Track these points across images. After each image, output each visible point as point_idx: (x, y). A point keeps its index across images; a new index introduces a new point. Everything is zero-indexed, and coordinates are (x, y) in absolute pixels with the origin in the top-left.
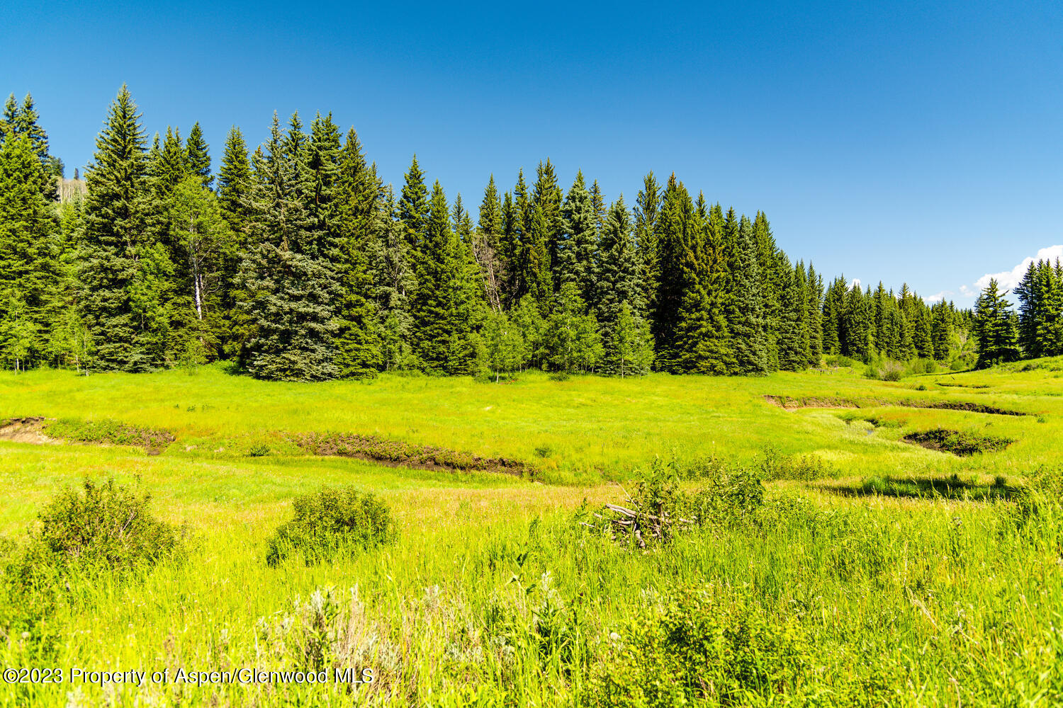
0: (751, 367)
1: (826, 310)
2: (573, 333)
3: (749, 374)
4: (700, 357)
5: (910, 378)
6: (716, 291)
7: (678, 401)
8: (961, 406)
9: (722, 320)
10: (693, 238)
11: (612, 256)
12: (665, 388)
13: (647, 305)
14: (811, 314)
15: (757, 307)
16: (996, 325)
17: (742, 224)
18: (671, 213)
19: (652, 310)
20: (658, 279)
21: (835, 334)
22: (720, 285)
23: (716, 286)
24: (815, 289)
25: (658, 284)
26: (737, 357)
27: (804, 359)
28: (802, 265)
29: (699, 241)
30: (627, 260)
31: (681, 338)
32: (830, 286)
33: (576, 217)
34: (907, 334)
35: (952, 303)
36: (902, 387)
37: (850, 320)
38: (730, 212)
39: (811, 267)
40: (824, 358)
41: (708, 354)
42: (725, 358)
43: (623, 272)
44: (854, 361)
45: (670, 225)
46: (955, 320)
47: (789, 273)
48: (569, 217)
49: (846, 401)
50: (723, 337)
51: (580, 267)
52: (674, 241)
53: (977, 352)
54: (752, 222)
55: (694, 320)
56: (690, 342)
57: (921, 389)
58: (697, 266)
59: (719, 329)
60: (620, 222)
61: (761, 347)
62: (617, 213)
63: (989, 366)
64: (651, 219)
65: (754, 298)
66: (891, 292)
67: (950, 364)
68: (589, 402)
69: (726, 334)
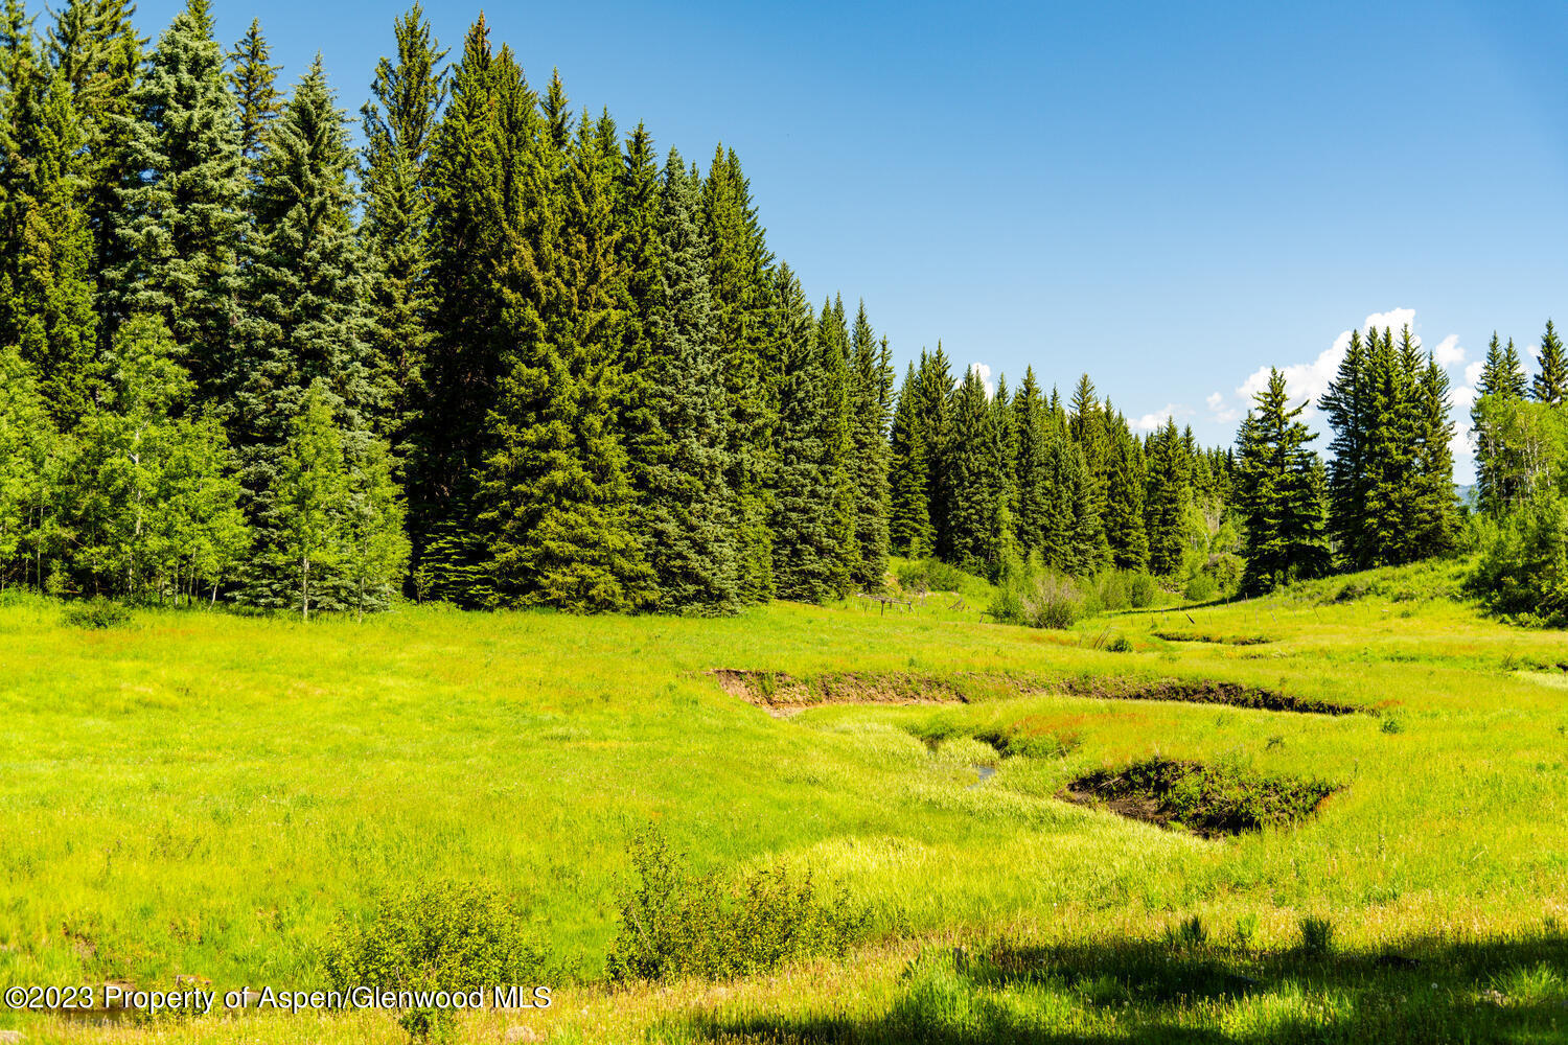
0: (691, 589)
1: (901, 437)
2: (147, 477)
3: (686, 609)
4: (549, 558)
5: (1094, 620)
6: (595, 362)
7: (457, 689)
8: (1210, 691)
9: (611, 447)
10: (531, 204)
11: (282, 244)
12: (426, 648)
13: (396, 398)
14: (862, 445)
15: (711, 417)
16: (1282, 486)
17: (671, 175)
18: (469, 129)
19: (409, 415)
20: (430, 322)
21: (922, 504)
22: (607, 346)
23: (593, 348)
24: (872, 379)
25: (429, 337)
26: (652, 558)
27: (841, 569)
28: (839, 311)
29: (548, 213)
30: (328, 257)
31: (492, 500)
32: (911, 374)
33: (177, 116)
34: (1089, 508)
35: (1188, 433)
36: (1073, 644)
37: (959, 467)
38: (639, 138)
39: (861, 319)
40: (893, 567)
41: (573, 548)
42: (619, 561)
43: (317, 290)
44: (967, 577)
45: (468, 164)
46: (1194, 475)
47: (803, 327)
48: (158, 117)
49: (936, 685)
50: (616, 500)
51: (185, 272)
52: (480, 211)
53: (1242, 554)
54: (704, 176)
55: (532, 446)
56: (520, 511)
57: (1119, 647)
58: (542, 287)
59: (602, 474)
60: (311, 139)
61: (721, 531)
62: (302, 110)
63: (1268, 590)
64: (412, 143)
65: (702, 389)
66: (1055, 397)
67: (1185, 586)
68: (171, 697)
69: (622, 491)
